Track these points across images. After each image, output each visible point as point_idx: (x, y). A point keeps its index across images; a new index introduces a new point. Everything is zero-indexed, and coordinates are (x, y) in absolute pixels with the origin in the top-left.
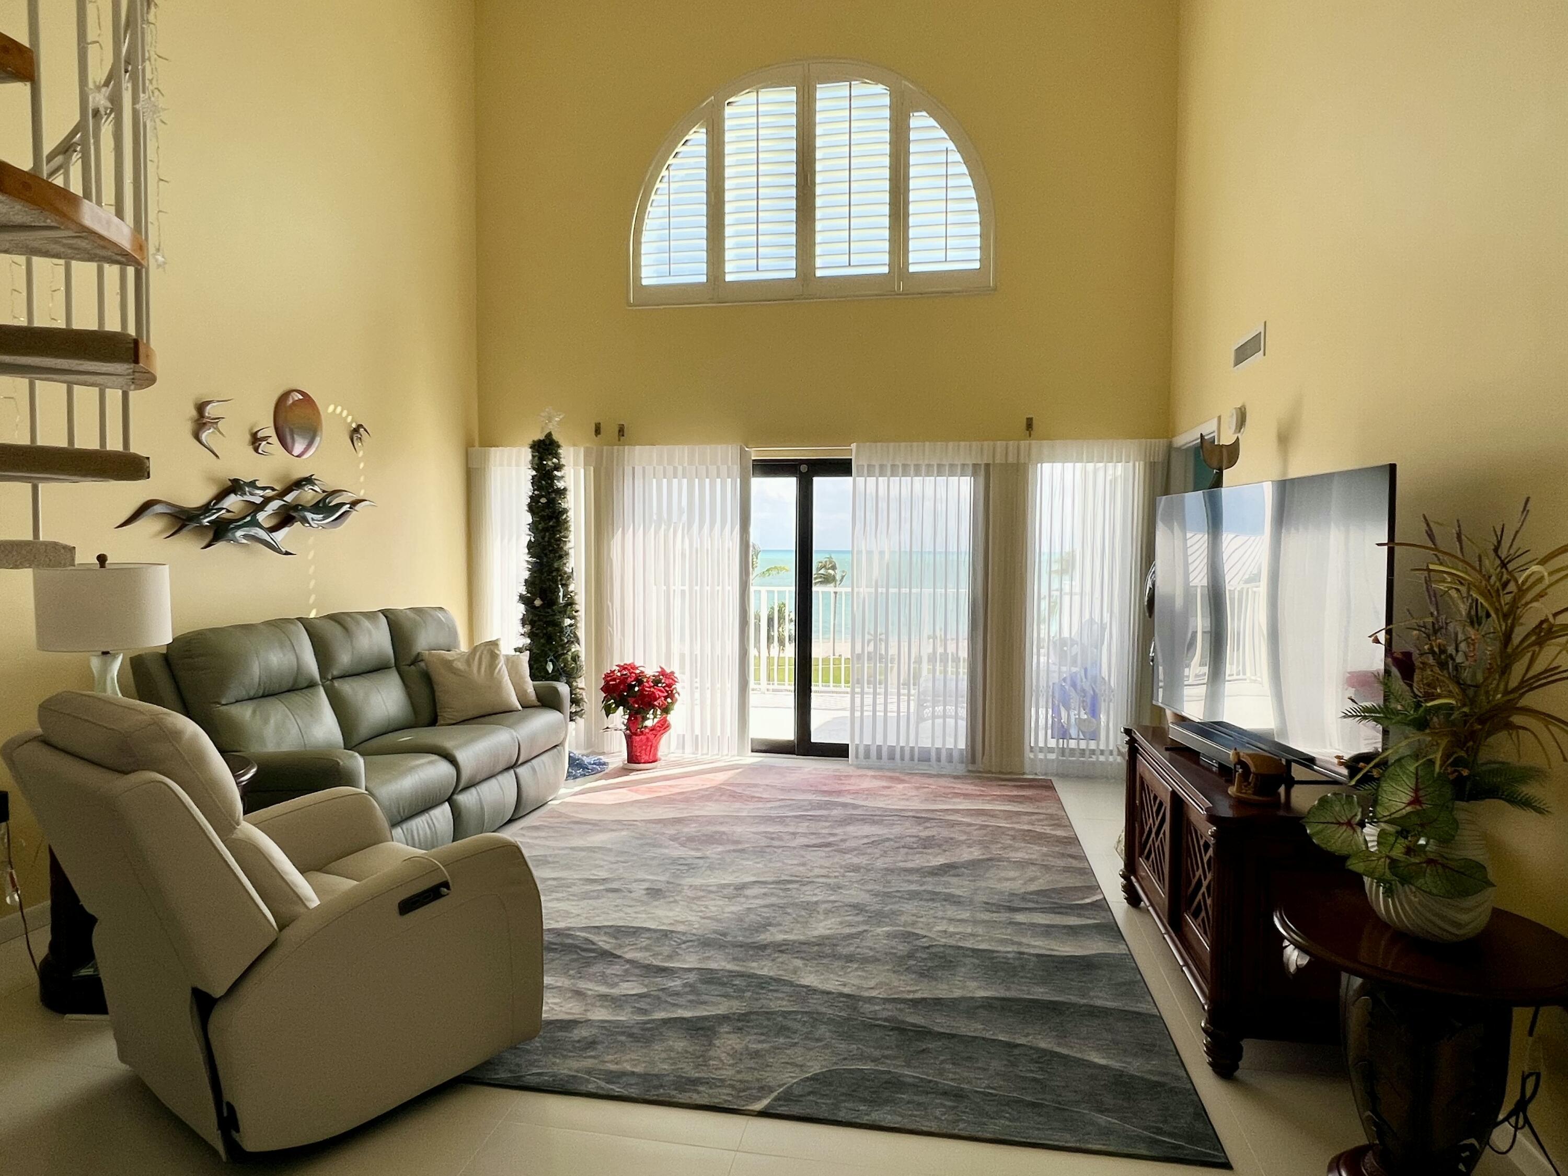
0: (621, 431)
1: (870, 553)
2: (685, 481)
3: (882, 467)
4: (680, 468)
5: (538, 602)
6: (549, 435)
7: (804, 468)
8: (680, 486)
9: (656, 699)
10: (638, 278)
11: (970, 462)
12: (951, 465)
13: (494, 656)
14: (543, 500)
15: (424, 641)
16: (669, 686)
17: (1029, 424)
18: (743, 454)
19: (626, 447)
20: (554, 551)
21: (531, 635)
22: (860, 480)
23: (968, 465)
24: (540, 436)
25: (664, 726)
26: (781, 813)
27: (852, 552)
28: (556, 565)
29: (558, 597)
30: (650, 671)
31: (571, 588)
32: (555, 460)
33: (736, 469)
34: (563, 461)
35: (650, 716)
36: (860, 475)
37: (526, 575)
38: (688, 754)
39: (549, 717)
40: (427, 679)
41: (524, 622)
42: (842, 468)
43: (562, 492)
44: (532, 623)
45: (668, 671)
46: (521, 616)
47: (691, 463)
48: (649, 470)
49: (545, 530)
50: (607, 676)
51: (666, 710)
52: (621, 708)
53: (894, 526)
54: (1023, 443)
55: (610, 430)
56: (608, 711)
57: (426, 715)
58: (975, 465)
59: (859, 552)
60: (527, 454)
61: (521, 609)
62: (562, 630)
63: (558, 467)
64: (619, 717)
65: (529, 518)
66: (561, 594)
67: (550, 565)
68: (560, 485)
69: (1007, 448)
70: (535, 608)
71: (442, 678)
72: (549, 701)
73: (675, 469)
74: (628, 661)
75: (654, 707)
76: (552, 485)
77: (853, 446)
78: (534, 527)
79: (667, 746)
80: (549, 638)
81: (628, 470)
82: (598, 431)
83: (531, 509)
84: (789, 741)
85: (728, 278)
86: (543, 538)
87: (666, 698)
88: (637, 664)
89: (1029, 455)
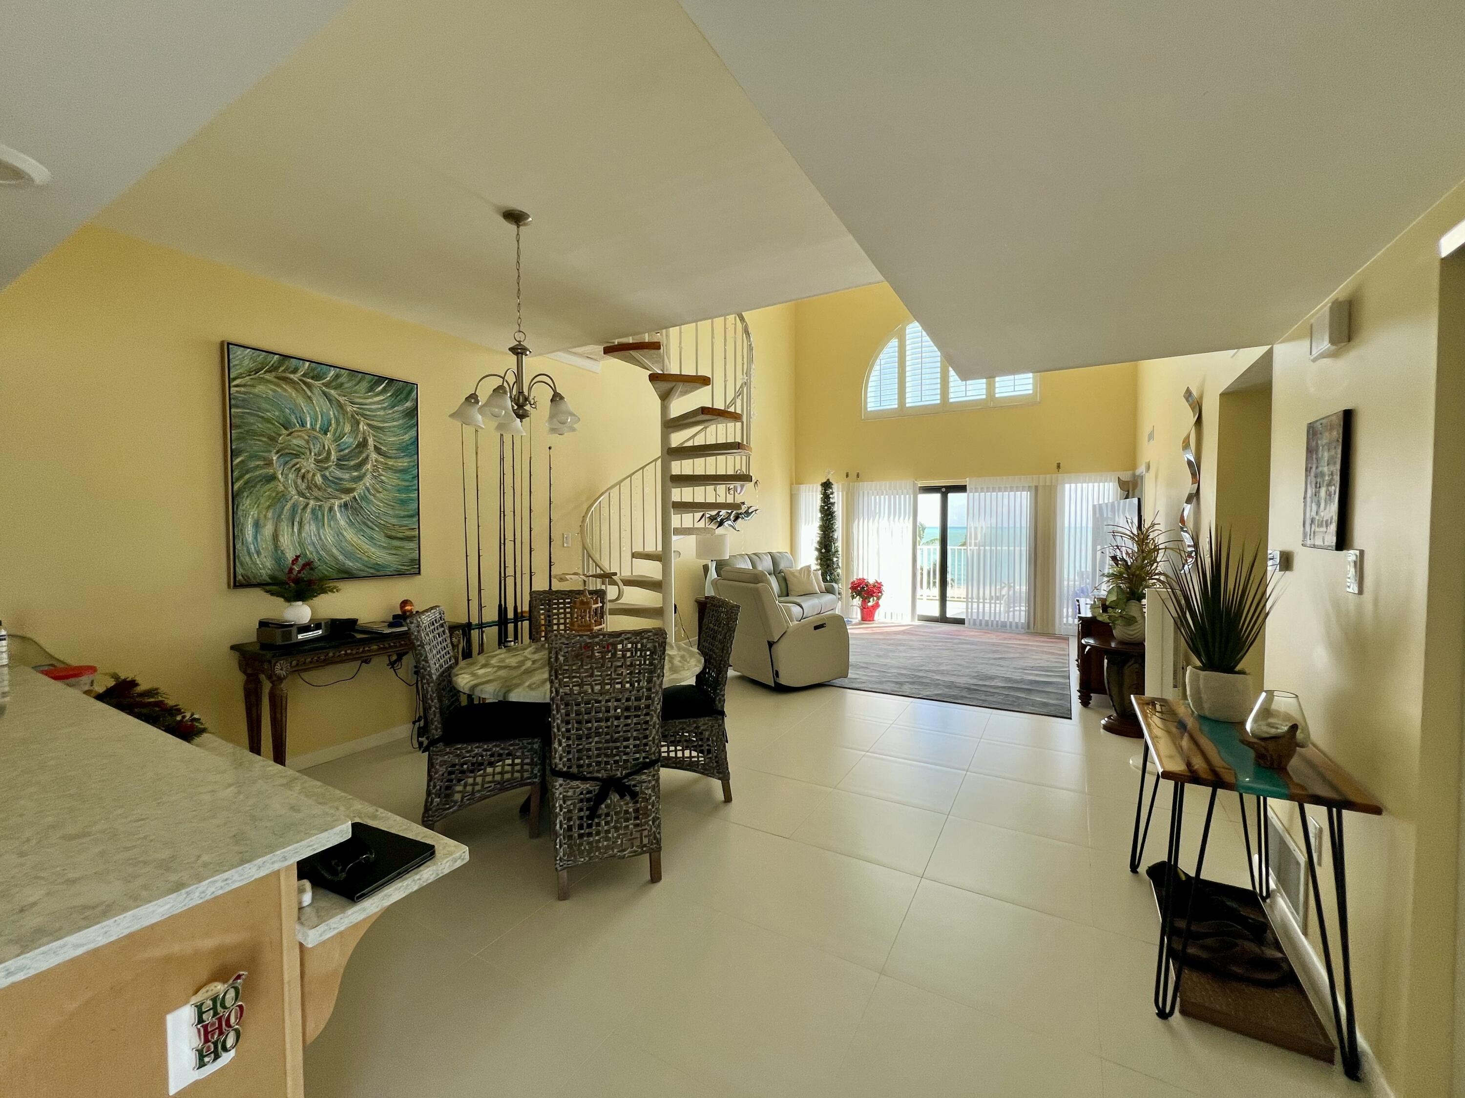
0: (858, 476)
1: (976, 528)
2: (887, 497)
3: (982, 488)
4: (885, 492)
5: (823, 551)
6: (828, 480)
7: (944, 490)
8: (884, 499)
9: (874, 593)
10: (866, 408)
11: (1027, 485)
12: (1017, 487)
13: (809, 571)
14: (826, 508)
15: (782, 566)
16: (880, 588)
17: (1059, 466)
18: (914, 484)
19: (861, 483)
20: (830, 529)
21: (821, 565)
22: (971, 494)
23: (1025, 487)
24: (825, 481)
25: (877, 605)
26: (931, 640)
27: (967, 528)
28: (831, 535)
29: (832, 548)
30: (871, 581)
31: (836, 545)
32: (831, 490)
33: (911, 491)
34: (834, 491)
35: (871, 600)
36: (970, 492)
37: (818, 539)
38: (888, 620)
39: (830, 597)
40: (785, 579)
41: (817, 559)
42: (962, 489)
43: (833, 504)
44: (821, 559)
45: (879, 581)
46: (816, 557)
47: (890, 489)
48: (871, 492)
49: (827, 520)
50: (852, 583)
51: (879, 598)
52: (858, 597)
53: (988, 516)
54: (1054, 476)
55: (853, 475)
56: (853, 597)
57: (785, 593)
58: (1029, 487)
59: (971, 528)
60: (820, 488)
61: (816, 553)
62: (833, 563)
63: (832, 493)
64: (858, 601)
65: (819, 515)
66: (833, 547)
67: (828, 535)
68: (832, 500)
69: (1046, 478)
70: (822, 553)
71: (791, 579)
72: (830, 591)
73: (883, 492)
74: (860, 576)
75: (873, 596)
76: (829, 500)
77: (967, 479)
78: (822, 519)
79: (879, 615)
80: (828, 566)
81: (861, 493)
82: (847, 476)
83: (821, 511)
84: (936, 617)
85: (908, 405)
86: (826, 523)
87: (878, 593)
88: (865, 578)
89: (1057, 480)
